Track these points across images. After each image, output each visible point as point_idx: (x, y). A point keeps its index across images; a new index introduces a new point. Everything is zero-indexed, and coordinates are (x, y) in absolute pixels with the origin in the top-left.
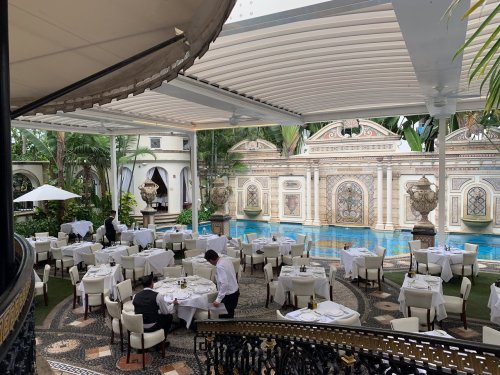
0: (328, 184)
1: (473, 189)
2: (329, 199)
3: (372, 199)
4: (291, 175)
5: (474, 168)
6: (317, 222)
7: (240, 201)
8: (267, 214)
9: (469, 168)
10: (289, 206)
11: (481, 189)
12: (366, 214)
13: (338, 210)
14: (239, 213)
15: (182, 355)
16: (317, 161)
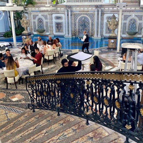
0: (75, 18)
1: (131, 20)
2: (75, 25)
3: (92, 25)
4: (58, 14)
5: (132, 11)
6: (70, 35)
7: (35, 26)
8: (48, 31)
9: (131, 11)
10: (58, 28)
11: (134, 20)
12: (90, 31)
13: (79, 29)
14: (35, 31)
15: (18, 92)
16: (70, 7)
